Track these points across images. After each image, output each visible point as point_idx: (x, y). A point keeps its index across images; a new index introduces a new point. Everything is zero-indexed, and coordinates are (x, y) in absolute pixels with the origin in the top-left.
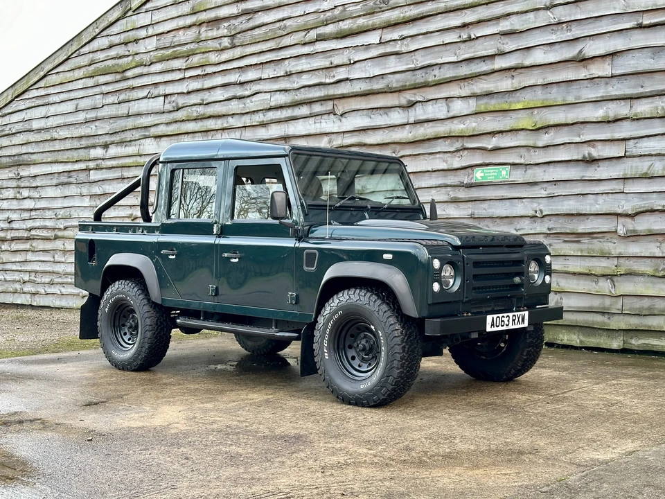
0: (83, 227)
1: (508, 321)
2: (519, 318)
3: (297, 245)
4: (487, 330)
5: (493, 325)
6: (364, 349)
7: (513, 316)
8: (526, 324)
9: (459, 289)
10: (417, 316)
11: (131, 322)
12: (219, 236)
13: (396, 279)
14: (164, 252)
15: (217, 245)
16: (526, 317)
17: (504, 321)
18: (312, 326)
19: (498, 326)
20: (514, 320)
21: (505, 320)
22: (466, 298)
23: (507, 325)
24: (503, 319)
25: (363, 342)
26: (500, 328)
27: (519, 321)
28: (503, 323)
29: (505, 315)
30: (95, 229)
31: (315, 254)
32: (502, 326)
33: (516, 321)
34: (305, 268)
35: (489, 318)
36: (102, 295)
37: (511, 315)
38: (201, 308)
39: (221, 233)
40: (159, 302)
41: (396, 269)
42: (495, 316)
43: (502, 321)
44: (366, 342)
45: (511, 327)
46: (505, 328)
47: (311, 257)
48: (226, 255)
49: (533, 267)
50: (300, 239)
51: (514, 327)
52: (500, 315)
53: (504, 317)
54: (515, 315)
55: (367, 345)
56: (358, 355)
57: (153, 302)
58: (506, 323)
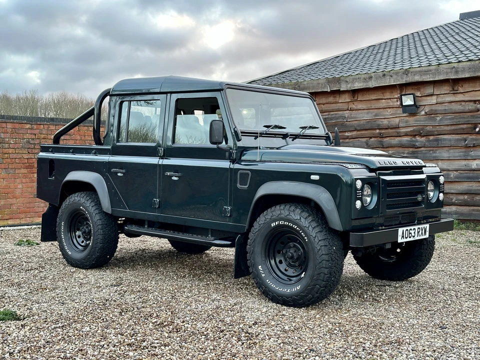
0: (45, 149)
1: (415, 233)
2: (422, 231)
3: (232, 166)
4: (399, 242)
5: (403, 237)
6: (292, 258)
7: (418, 228)
8: (427, 236)
9: (375, 206)
10: (342, 230)
11: (85, 228)
12: (162, 158)
13: (323, 197)
14: (113, 170)
15: (160, 165)
16: (428, 230)
17: (411, 233)
18: (245, 236)
19: (406, 238)
20: (418, 232)
21: (412, 232)
22: (381, 213)
23: (414, 237)
24: (411, 231)
25: (292, 251)
26: (408, 239)
27: (422, 233)
28: (410, 235)
29: (412, 228)
30: (55, 150)
31: (248, 174)
32: (410, 237)
33: (420, 233)
34: (239, 186)
35: (400, 230)
36: (61, 204)
37: (416, 227)
38: (146, 218)
39: (164, 156)
40: (110, 212)
41: (322, 189)
42: (405, 229)
44: (295, 252)
45: (417, 238)
46: (412, 239)
47: (244, 176)
48: (169, 174)
49: (431, 187)
50: (233, 161)
52: (409, 228)
53: (411, 229)
55: (295, 254)
56: (286, 260)
57: (104, 212)
58: (413, 234)
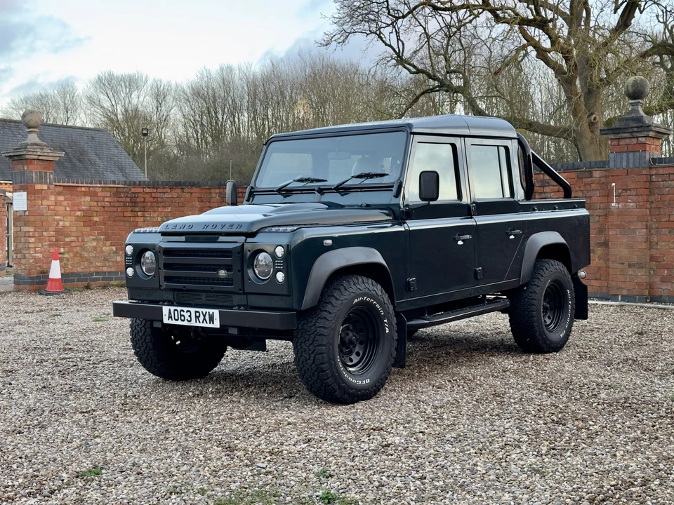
1: (190, 316)
2: (204, 316)
4: (164, 322)
5: (170, 317)
7: (196, 312)
8: (217, 324)
16: (217, 317)
17: (183, 316)
19: (177, 320)
20: (197, 317)
21: (187, 315)
23: (188, 321)
24: (182, 313)
26: (179, 323)
27: (204, 319)
28: (183, 318)
29: (185, 309)
32: (182, 320)
33: (201, 318)
35: (166, 309)
37: (193, 310)
42: (172, 308)
43: (181, 315)
45: (193, 323)
46: (186, 323)
51: (198, 324)
52: (179, 309)
53: (184, 311)
54: (198, 312)
58: (187, 317)
